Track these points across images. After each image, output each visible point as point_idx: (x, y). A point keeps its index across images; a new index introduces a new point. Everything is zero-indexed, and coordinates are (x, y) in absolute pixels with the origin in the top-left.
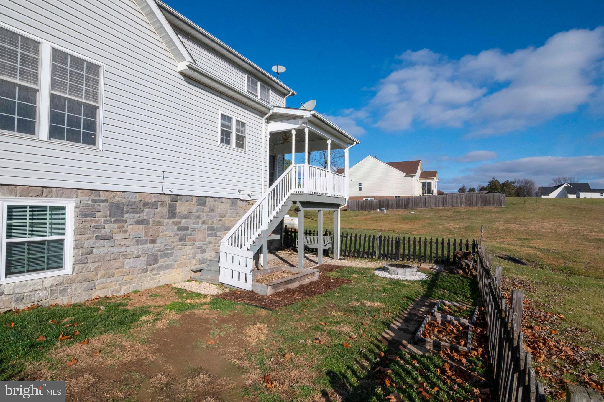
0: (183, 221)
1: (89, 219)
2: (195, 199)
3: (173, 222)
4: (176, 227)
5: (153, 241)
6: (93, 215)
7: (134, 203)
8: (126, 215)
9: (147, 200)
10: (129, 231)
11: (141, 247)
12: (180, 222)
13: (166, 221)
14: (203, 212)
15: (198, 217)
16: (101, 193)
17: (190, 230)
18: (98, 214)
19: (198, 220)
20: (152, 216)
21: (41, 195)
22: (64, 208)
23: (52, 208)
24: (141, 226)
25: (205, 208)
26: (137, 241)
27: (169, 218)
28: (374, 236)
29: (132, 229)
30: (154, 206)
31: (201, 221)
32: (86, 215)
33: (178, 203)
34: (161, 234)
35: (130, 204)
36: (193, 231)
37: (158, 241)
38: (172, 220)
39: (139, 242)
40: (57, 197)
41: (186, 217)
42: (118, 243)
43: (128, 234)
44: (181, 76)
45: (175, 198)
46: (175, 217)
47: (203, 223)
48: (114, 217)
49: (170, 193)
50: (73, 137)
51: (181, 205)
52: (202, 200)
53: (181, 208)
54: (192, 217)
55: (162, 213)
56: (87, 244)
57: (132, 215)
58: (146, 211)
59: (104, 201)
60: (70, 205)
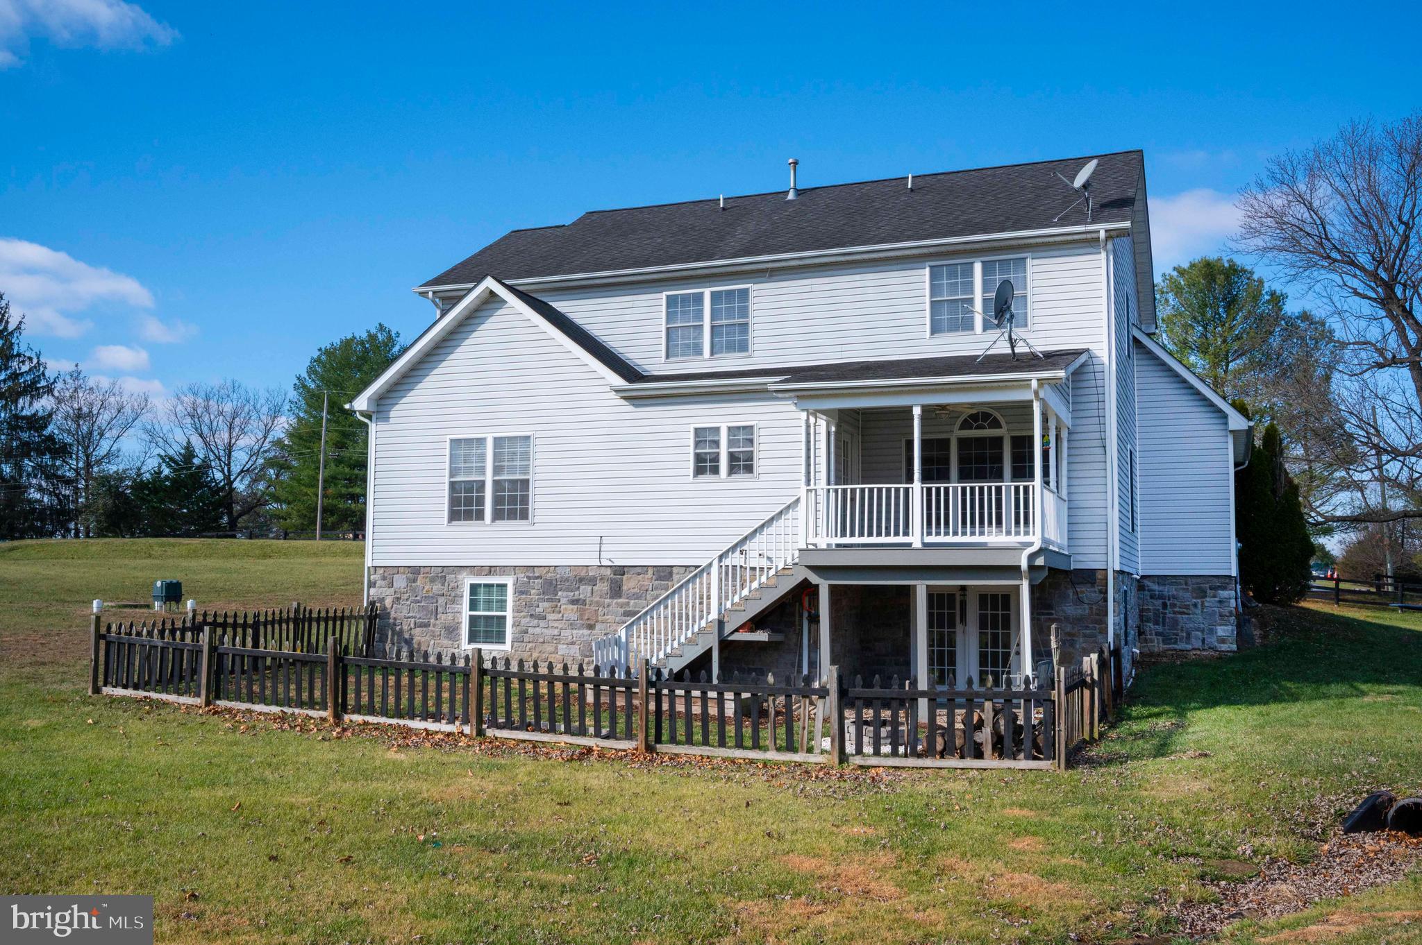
0: (632, 602)
1: (524, 596)
2: (650, 571)
3: (617, 603)
4: (621, 610)
5: (591, 627)
6: (527, 593)
7: (567, 580)
8: (560, 593)
9: (583, 574)
10: (562, 611)
11: (575, 632)
12: (628, 604)
13: (607, 601)
14: (666, 589)
15: (657, 597)
16: (536, 569)
18: (533, 592)
20: (589, 595)
21: (489, 573)
22: (505, 586)
23: (486, 585)
24: (576, 607)
25: (670, 583)
26: (571, 624)
27: (612, 597)
29: (566, 609)
30: (592, 581)
32: (522, 593)
33: (625, 577)
34: (600, 618)
35: (564, 580)
37: (598, 626)
38: (615, 601)
39: (572, 626)
40: (500, 575)
41: (636, 596)
42: (551, 624)
43: (561, 615)
45: (621, 570)
46: (620, 597)
48: (548, 595)
49: (610, 564)
50: (512, 515)
51: (628, 579)
52: (665, 573)
53: (629, 584)
54: (648, 597)
55: (602, 590)
56: (524, 621)
57: (565, 593)
58: (582, 588)
59: (540, 577)
60: (509, 581)
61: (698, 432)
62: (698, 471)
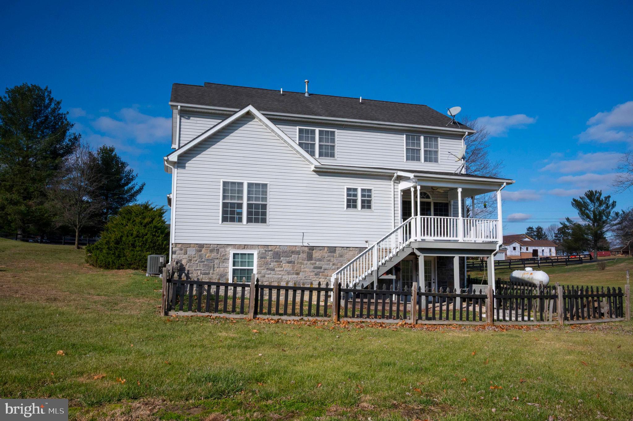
0: (317, 263)
1: (263, 259)
2: (326, 249)
3: (310, 263)
4: (312, 266)
5: (298, 274)
6: (265, 258)
7: (286, 252)
8: (282, 258)
9: (294, 249)
10: (283, 267)
11: (290, 276)
12: (315, 263)
13: (305, 262)
14: (333, 257)
15: (329, 261)
16: (269, 247)
17: (323, 269)
18: (268, 257)
19: (329, 262)
20: (296, 259)
21: (244, 248)
22: (253, 254)
24: (290, 264)
25: (335, 254)
26: (288, 273)
27: (308, 260)
29: (285, 266)
30: (298, 253)
31: (331, 263)
32: (262, 258)
33: (314, 251)
34: (302, 270)
35: (284, 252)
36: (325, 269)
37: (301, 274)
38: (309, 262)
39: (289, 273)
40: (250, 249)
41: (320, 260)
42: (277, 273)
43: (283, 268)
44: (314, 173)
45: (312, 248)
46: (312, 260)
47: (333, 264)
48: (275, 259)
49: (308, 245)
50: (257, 221)
51: (316, 252)
52: (332, 250)
53: (316, 254)
54: (325, 261)
55: (303, 257)
56: (263, 272)
57: (285, 258)
58: (293, 256)
59: (271, 251)
60: (255, 253)
61: (349, 189)
62: (348, 206)
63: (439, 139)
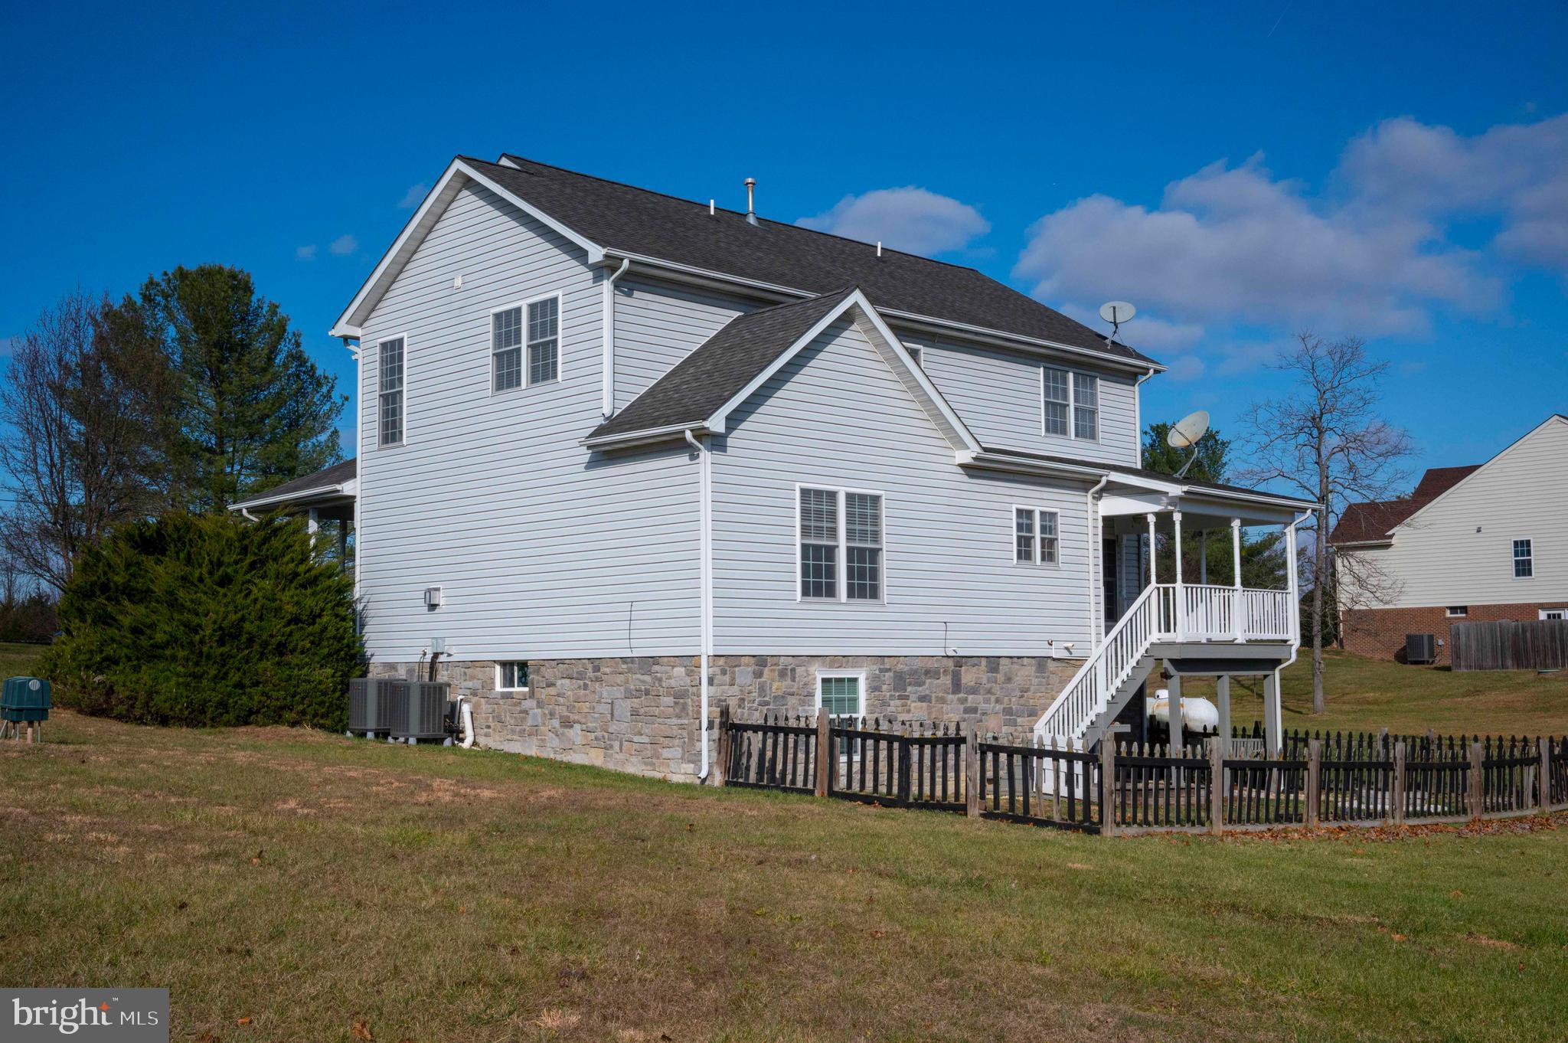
0: (970, 697)
1: (877, 693)
2: (984, 662)
3: (959, 699)
4: (962, 707)
6: (879, 689)
7: (916, 672)
8: (909, 689)
9: (929, 666)
10: (912, 710)
12: (966, 699)
13: (950, 697)
14: (996, 682)
15: (989, 691)
16: (886, 659)
17: (979, 712)
18: (885, 687)
19: (989, 696)
20: (934, 690)
21: (841, 665)
22: (857, 680)
23: (849, 680)
24: (924, 704)
25: (998, 676)
27: (954, 693)
28: (1370, 737)
29: (915, 707)
30: (937, 674)
31: (993, 698)
32: (874, 689)
33: (963, 669)
35: (913, 673)
36: (984, 714)
38: (957, 696)
40: (852, 667)
41: (974, 691)
43: (911, 715)
44: (960, 470)
45: (960, 661)
46: (960, 692)
47: (997, 701)
48: (898, 691)
49: (954, 654)
50: (862, 595)
51: (967, 672)
52: (993, 662)
53: (968, 677)
54: (982, 691)
55: (945, 684)
57: (914, 689)
58: (928, 682)
59: (889, 670)
60: (862, 676)
61: (1020, 512)
62: (1019, 557)
63: (1099, 382)
